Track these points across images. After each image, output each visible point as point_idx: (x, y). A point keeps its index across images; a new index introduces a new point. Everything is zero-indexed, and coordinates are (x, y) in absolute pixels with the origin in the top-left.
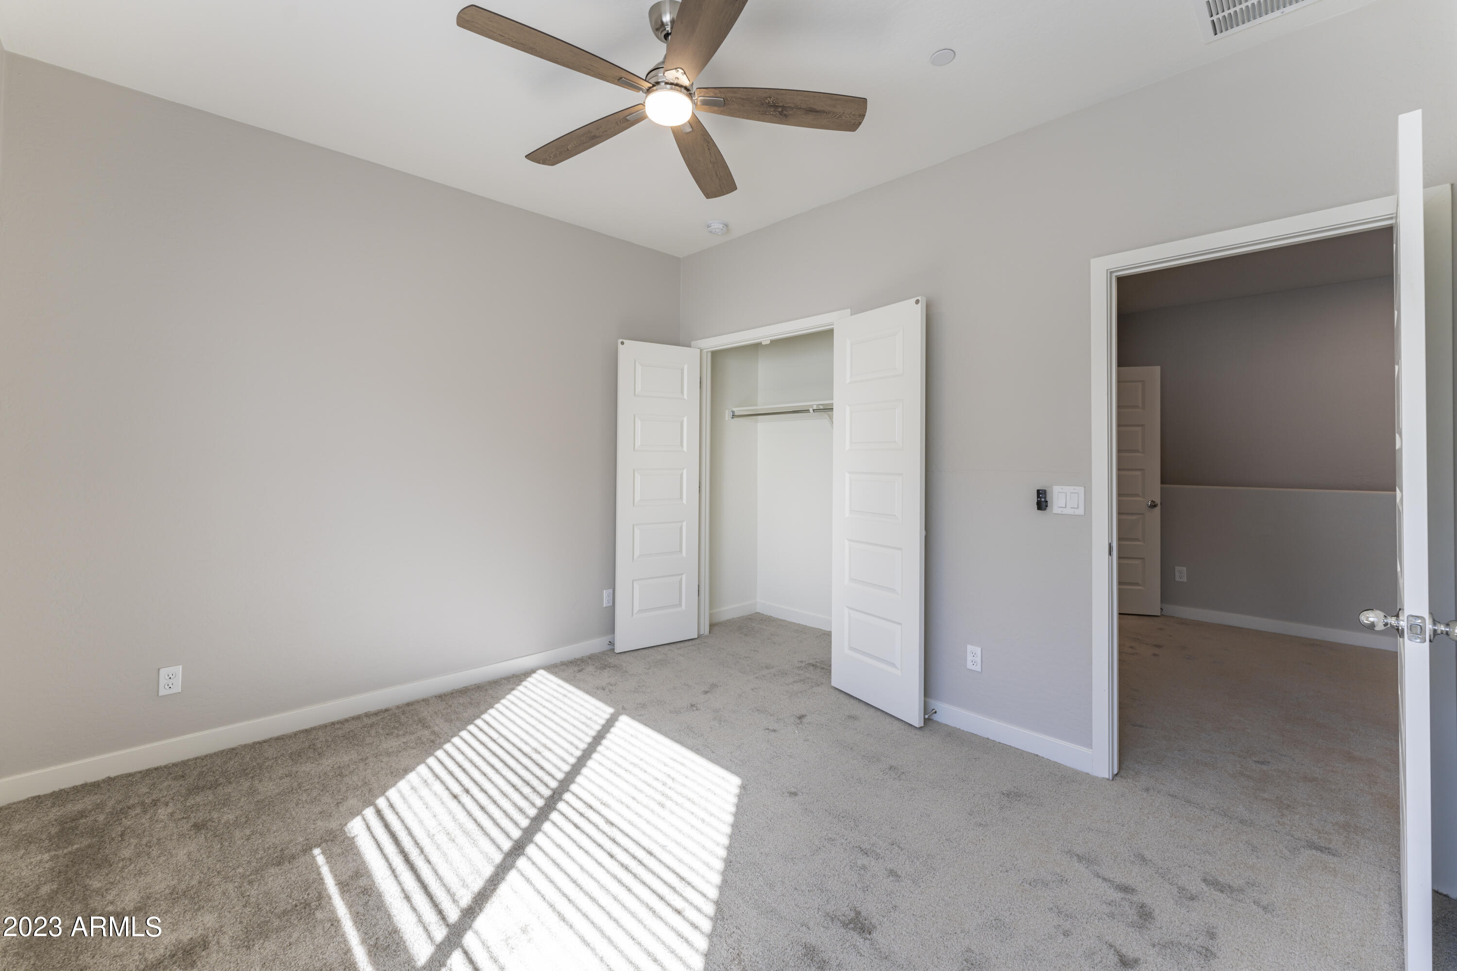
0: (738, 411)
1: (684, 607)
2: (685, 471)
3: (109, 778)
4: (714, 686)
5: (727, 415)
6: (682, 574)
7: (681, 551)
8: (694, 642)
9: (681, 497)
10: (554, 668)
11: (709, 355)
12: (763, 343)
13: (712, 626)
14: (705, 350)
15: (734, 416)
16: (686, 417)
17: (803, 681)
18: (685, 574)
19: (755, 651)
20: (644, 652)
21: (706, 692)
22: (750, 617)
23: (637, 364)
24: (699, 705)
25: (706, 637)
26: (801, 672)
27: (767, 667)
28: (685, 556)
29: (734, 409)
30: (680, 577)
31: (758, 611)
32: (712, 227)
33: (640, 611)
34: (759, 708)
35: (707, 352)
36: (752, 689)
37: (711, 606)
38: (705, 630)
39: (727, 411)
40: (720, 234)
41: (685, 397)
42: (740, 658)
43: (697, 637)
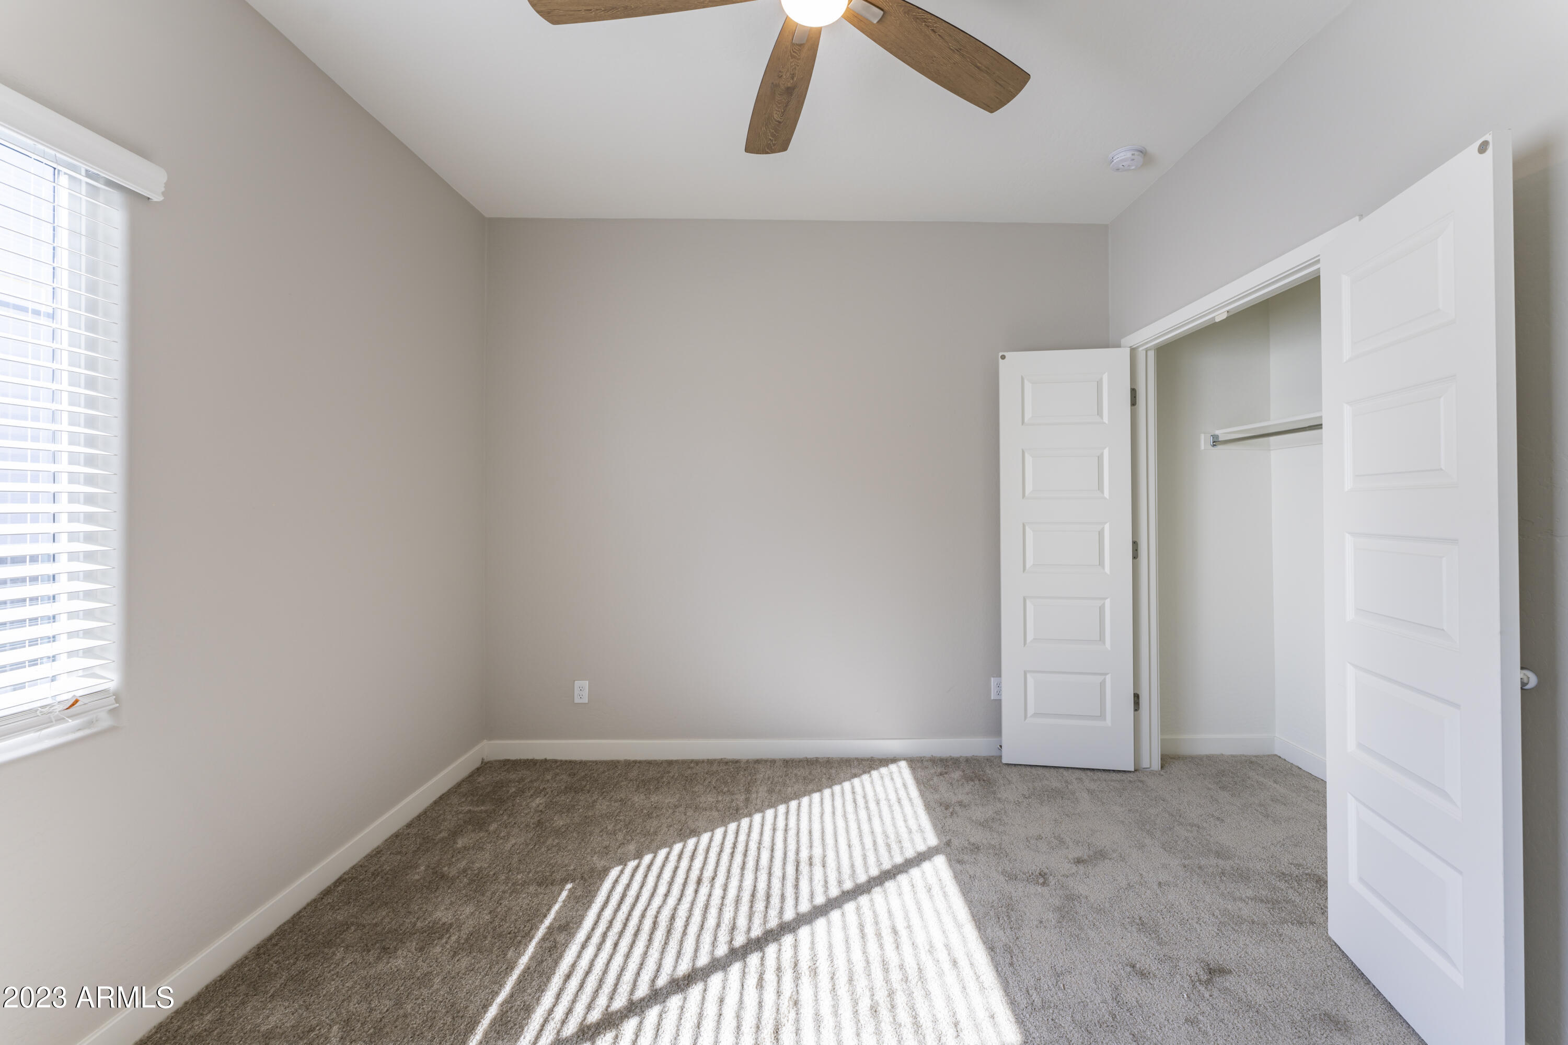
0: (1222, 433)
1: (1109, 721)
2: (1107, 527)
3: (546, 759)
4: (1101, 855)
5: (1204, 442)
6: (1106, 674)
7: (1102, 639)
8: (1125, 776)
9: (1101, 563)
10: (915, 763)
11: (1152, 354)
12: (1217, 320)
13: (1167, 760)
14: (1141, 349)
15: (1216, 442)
16: (1107, 449)
17: (1273, 903)
18: (1110, 675)
19: (1218, 819)
20: (1041, 771)
21: (1079, 861)
22: (1254, 759)
23: (1026, 381)
24: (1051, 878)
25: (1153, 773)
26: (1282, 885)
27: (1218, 855)
28: (1109, 649)
29: (1217, 432)
30: (1102, 677)
31: (1276, 753)
32: (1115, 161)
33: (1036, 715)
34: (1146, 921)
35: (1147, 350)
36: (1160, 883)
37: (1164, 728)
38: (1151, 760)
39: (1202, 436)
40: (1133, 168)
41: (1106, 419)
42: (1181, 824)
43: (1133, 770)
